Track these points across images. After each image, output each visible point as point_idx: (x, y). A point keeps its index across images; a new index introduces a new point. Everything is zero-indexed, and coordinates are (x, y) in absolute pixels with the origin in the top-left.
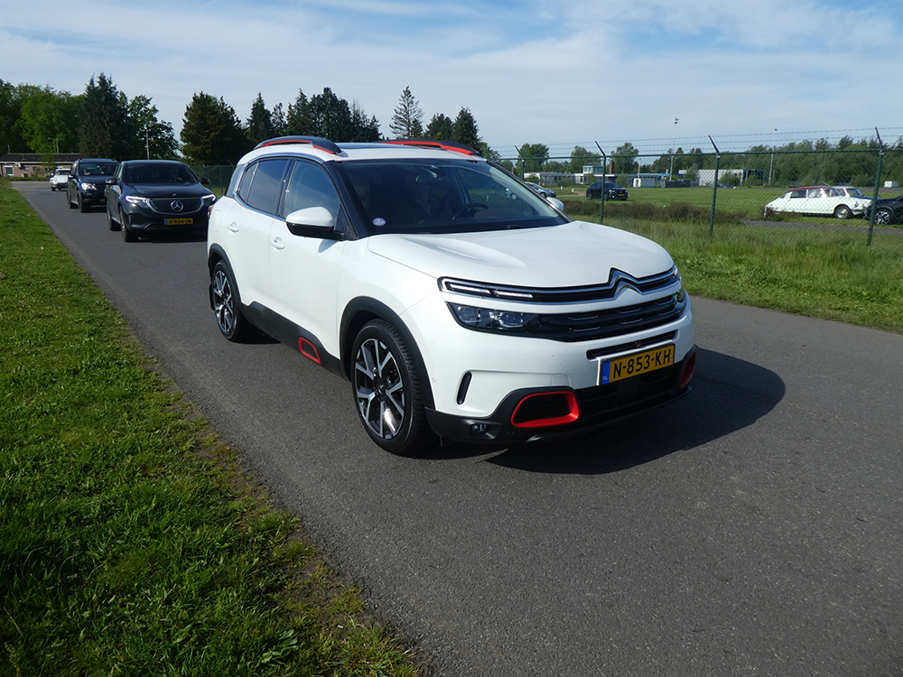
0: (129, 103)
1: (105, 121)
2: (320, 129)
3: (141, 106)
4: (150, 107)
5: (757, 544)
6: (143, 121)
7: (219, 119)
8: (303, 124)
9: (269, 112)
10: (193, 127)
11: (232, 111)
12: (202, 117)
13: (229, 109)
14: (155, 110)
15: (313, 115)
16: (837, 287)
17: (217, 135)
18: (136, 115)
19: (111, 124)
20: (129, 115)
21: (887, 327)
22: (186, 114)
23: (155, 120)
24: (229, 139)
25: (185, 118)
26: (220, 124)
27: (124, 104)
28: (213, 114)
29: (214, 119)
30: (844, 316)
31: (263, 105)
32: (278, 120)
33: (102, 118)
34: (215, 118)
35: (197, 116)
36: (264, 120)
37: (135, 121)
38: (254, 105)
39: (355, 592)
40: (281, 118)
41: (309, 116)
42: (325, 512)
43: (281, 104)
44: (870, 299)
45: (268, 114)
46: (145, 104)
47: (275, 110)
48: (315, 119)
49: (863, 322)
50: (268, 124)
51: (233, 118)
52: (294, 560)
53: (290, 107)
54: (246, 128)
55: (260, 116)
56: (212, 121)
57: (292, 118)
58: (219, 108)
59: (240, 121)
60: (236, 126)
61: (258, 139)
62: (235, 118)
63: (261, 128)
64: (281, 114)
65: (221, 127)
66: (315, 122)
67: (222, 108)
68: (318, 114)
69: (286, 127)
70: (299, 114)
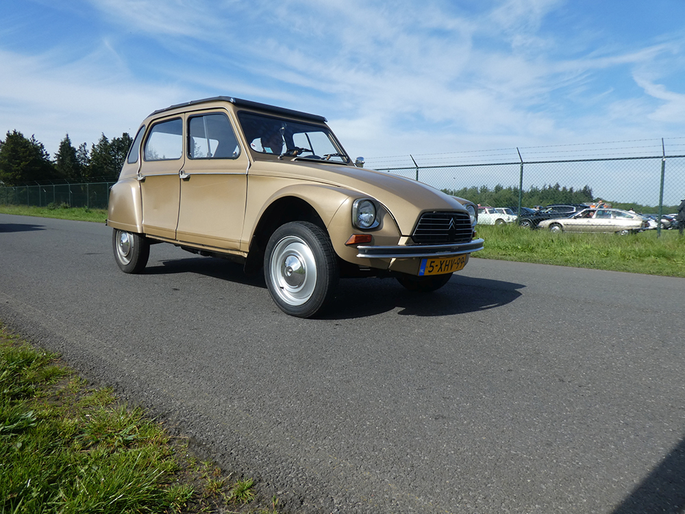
5: (462, 346)
7: (30, 152)
8: (105, 159)
9: (75, 149)
10: (5, 158)
11: (42, 146)
12: (13, 150)
13: (39, 145)
15: (113, 153)
16: (501, 245)
17: (27, 165)
21: (535, 262)
24: (38, 168)
26: (30, 156)
28: (24, 147)
30: (508, 257)
31: (70, 143)
32: (82, 156)
34: (26, 151)
35: (9, 149)
36: (70, 155)
38: (62, 143)
39: (107, 392)
40: (85, 154)
41: (110, 154)
42: (87, 349)
43: (85, 144)
44: (523, 250)
45: (74, 150)
47: (80, 148)
48: (114, 156)
49: (520, 259)
50: (74, 159)
51: (42, 153)
52: (47, 379)
53: (93, 146)
54: (54, 162)
55: (67, 152)
56: (23, 153)
57: (94, 155)
58: (30, 143)
59: (49, 155)
60: (45, 159)
61: (65, 170)
62: (44, 152)
63: (67, 161)
64: (85, 151)
65: (31, 158)
66: (115, 159)
67: (33, 144)
68: (118, 152)
69: (89, 161)
70: (101, 152)
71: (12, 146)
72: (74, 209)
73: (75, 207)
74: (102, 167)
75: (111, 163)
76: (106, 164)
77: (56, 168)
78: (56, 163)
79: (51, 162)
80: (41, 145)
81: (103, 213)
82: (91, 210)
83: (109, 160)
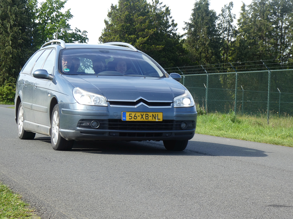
0: (39, 6)
1: (8, 26)
2: (282, 37)
3: (53, 10)
4: (63, 11)
6: (53, 29)
7: (151, 22)
8: (260, 30)
9: (214, 14)
10: (116, 32)
11: (168, 11)
12: (129, 20)
13: (164, 9)
14: (69, 15)
15: (274, 18)
18: (45, 22)
19: (15, 29)
20: (37, 21)
22: (110, 15)
23: (68, 26)
24: (160, 47)
25: (108, 19)
26: (149, 28)
27: (32, 7)
28: (143, 14)
29: (144, 21)
31: (208, 4)
32: (225, 25)
33: (5, 22)
34: (145, 19)
35: (123, 18)
36: (207, 23)
37: (43, 29)
38: (196, 4)
40: (229, 22)
41: (268, 19)
43: (231, 4)
45: (212, 17)
46: (58, 8)
47: (223, 11)
48: (276, 23)
50: (212, 31)
51: (167, 22)
53: (243, 8)
54: (182, 36)
55: (203, 19)
56: (141, 23)
57: (245, 23)
58: (151, 7)
59: (176, 25)
60: (170, 32)
61: (197, 50)
62: (170, 21)
63: (202, 34)
64: (230, 16)
65: (151, 32)
66: (277, 28)
67: (155, 8)
68: (282, 16)
69: (236, 33)
70: (255, 16)
71: (127, 13)
72: (213, 116)
73: (214, 112)
74: (254, 43)
75: (270, 36)
76: (261, 37)
77: (184, 46)
78: (185, 37)
79: (179, 37)
80: (167, 9)
81: (259, 124)
82: (240, 119)
83: (267, 29)
